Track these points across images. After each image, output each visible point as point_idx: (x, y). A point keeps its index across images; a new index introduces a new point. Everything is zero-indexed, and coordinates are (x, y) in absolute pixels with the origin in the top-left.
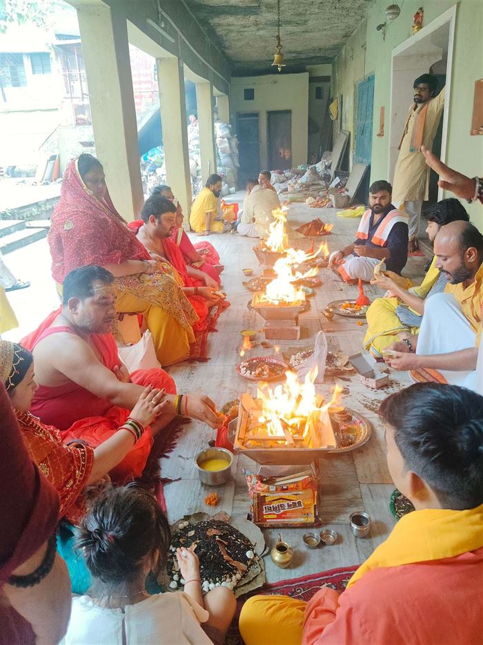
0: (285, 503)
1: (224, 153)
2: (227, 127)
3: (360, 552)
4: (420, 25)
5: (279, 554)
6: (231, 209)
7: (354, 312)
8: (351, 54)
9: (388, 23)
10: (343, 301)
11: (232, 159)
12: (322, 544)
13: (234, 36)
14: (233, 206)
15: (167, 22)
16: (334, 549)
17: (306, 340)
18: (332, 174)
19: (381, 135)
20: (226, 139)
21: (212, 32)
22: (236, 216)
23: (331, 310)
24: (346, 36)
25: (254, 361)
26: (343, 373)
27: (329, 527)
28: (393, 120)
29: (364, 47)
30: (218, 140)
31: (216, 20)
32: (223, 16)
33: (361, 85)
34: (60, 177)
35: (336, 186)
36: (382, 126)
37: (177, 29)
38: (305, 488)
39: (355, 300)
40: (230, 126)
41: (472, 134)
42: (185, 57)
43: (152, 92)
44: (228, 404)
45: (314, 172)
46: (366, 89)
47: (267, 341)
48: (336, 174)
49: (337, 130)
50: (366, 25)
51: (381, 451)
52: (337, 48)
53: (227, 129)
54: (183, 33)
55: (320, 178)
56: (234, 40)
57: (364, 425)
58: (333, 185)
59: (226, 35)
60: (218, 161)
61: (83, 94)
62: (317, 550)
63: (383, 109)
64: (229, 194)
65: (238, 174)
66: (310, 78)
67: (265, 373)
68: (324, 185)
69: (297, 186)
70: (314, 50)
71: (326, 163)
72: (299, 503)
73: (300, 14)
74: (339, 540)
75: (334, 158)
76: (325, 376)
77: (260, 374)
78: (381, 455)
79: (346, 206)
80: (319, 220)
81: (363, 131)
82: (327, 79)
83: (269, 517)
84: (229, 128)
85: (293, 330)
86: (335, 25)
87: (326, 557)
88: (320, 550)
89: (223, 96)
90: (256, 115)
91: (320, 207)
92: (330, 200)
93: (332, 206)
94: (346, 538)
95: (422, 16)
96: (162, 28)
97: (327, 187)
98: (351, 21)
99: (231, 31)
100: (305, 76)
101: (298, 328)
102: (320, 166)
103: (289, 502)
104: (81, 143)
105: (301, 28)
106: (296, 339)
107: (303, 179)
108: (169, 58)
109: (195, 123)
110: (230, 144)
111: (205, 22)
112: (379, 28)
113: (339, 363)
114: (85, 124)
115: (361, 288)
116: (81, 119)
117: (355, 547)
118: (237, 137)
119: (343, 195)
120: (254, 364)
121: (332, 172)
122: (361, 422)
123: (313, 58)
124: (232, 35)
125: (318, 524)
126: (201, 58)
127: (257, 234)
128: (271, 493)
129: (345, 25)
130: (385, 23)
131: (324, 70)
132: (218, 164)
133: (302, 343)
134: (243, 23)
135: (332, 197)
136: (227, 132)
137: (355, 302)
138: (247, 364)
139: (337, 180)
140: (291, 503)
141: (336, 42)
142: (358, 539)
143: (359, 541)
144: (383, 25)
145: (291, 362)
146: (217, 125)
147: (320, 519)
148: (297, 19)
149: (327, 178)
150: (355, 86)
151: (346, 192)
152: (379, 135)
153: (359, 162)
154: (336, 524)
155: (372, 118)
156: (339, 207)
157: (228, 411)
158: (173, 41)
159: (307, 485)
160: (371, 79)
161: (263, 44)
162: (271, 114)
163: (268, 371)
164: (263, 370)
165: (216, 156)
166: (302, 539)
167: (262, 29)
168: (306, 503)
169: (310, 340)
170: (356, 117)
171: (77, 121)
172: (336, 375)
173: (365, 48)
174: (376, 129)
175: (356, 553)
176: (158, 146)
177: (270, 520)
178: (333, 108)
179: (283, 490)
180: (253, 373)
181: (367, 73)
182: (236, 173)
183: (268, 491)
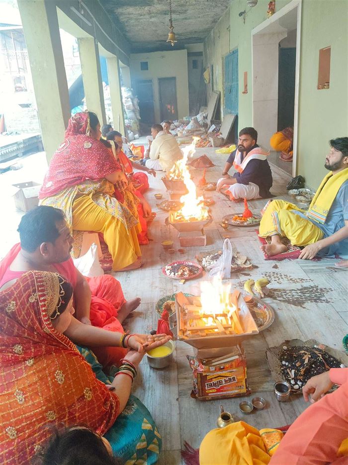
0: (223, 380)
1: (129, 109)
2: (130, 90)
3: (285, 413)
4: (272, 10)
5: (223, 422)
6: (139, 150)
7: (242, 223)
8: (218, 35)
9: (247, 11)
10: (233, 215)
11: (135, 114)
12: (255, 410)
13: (133, 23)
14: (140, 148)
15: (85, 10)
16: (264, 413)
17: (211, 246)
18: (209, 123)
19: (245, 92)
20: (130, 99)
21: (117, 19)
22: (143, 155)
23: (226, 222)
24: (214, 22)
25: (175, 265)
26: (244, 269)
27: (257, 395)
28: (255, 81)
29: (228, 29)
30: (124, 100)
31: (120, 10)
32: (125, 7)
33: (227, 57)
34: (4, 131)
35: (213, 131)
36: (246, 86)
37: (93, 16)
38: (237, 366)
39: (242, 214)
40: (132, 89)
41: (319, 89)
42: (99, 38)
43: (72, 66)
44: (161, 300)
45: (196, 121)
46: (231, 60)
47: (182, 248)
48: (212, 123)
49: (210, 91)
50: (230, 12)
51: (285, 329)
52: (208, 31)
53: (130, 92)
54: (96, 19)
55: (201, 126)
56: (133, 26)
57: (268, 310)
58: (211, 130)
59: (127, 22)
60: (125, 115)
61: (19, 68)
62: (251, 415)
63: (246, 74)
64: (135, 139)
65: (140, 124)
66: (188, 53)
67: (186, 273)
68: (204, 130)
69: (184, 132)
70: (191, 33)
71: (204, 115)
72: (234, 379)
73: (182, 5)
74: (267, 406)
75: (210, 111)
76: (231, 272)
77: (182, 275)
78: (285, 332)
79: (222, 146)
80: (205, 156)
81: (231, 90)
82: (200, 54)
83: (211, 391)
84: (131, 91)
85: (201, 239)
86: (207, 14)
87: (259, 420)
88: (254, 415)
89: (126, 67)
90: (151, 81)
91: (203, 147)
92: (209, 142)
93: (211, 146)
94: (272, 402)
95: (274, 4)
96: (81, 14)
97: (206, 133)
98: (217, 10)
99: (131, 19)
100: (184, 52)
101: (205, 237)
102: (199, 117)
103: (225, 378)
104: (20, 105)
105: (182, 16)
106: (203, 246)
107: (189, 127)
108: (87, 38)
109: (106, 88)
110: (133, 102)
111: (111, 12)
112: (241, 14)
113: (240, 262)
114: (22, 90)
115: (246, 205)
116: (20, 87)
117: (280, 409)
118: (137, 98)
119: (219, 137)
120: (175, 267)
121: (208, 121)
122: (265, 307)
123: (190, 38)
124: (131, 22)
125: (248, 394)
126: (110, 39)
127: (161, 167)
128: (212, 373)
129: (214, 13)
130: (245, 11)
131: (198, 47)
132: (125, 117)
133: (209, 248)
134: (140, 12)
135: (211, 139)
136: (130, 94)
137: (241, 215)
138: (170, 267)
139: (213, 127)
140: (227, 379)
141: (207, 26)
142: (282, 403)
143: (282, 405)
144: (243, 13)
145: (203, 264)
146: (123, 89)
147: (250, 389)
148: (180, 8)
149: (205, 126)
150: (223, 58)
151: (221, 135)
152: (244, 93)
153: (229, 113)
154: (262, 391)
155: (237, 81)
156: (217, 146)
157: (161, 305)
158: (90, 25)
159: (239, 364)
160: (235, 53)
161: (154, 29)
162: (161, 80)
163: (188, 272)
164: (184, 271)
165: (124, 111)
166: (239, 407)
167: (153, 17)
168: (239, 378)
169: (214, 245)
170: (225, 81)
171: (16, 88)
172: (238, 272)
173: (230, 31)
174: (241, 89)
175: (282, 414)
176: (78, 105)
177: (211, 394)
178: (206, 75)
179: (221, 369)
180: (176, 274)
181: (232, 48)
182: (138, 124)
183: (209, 371)
